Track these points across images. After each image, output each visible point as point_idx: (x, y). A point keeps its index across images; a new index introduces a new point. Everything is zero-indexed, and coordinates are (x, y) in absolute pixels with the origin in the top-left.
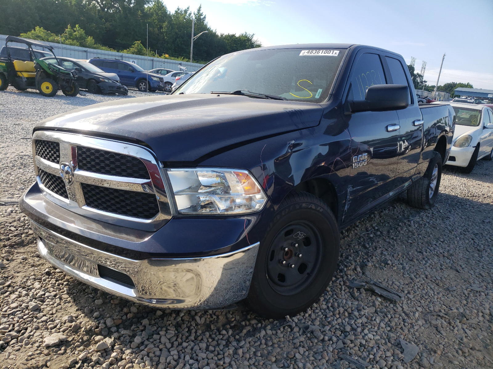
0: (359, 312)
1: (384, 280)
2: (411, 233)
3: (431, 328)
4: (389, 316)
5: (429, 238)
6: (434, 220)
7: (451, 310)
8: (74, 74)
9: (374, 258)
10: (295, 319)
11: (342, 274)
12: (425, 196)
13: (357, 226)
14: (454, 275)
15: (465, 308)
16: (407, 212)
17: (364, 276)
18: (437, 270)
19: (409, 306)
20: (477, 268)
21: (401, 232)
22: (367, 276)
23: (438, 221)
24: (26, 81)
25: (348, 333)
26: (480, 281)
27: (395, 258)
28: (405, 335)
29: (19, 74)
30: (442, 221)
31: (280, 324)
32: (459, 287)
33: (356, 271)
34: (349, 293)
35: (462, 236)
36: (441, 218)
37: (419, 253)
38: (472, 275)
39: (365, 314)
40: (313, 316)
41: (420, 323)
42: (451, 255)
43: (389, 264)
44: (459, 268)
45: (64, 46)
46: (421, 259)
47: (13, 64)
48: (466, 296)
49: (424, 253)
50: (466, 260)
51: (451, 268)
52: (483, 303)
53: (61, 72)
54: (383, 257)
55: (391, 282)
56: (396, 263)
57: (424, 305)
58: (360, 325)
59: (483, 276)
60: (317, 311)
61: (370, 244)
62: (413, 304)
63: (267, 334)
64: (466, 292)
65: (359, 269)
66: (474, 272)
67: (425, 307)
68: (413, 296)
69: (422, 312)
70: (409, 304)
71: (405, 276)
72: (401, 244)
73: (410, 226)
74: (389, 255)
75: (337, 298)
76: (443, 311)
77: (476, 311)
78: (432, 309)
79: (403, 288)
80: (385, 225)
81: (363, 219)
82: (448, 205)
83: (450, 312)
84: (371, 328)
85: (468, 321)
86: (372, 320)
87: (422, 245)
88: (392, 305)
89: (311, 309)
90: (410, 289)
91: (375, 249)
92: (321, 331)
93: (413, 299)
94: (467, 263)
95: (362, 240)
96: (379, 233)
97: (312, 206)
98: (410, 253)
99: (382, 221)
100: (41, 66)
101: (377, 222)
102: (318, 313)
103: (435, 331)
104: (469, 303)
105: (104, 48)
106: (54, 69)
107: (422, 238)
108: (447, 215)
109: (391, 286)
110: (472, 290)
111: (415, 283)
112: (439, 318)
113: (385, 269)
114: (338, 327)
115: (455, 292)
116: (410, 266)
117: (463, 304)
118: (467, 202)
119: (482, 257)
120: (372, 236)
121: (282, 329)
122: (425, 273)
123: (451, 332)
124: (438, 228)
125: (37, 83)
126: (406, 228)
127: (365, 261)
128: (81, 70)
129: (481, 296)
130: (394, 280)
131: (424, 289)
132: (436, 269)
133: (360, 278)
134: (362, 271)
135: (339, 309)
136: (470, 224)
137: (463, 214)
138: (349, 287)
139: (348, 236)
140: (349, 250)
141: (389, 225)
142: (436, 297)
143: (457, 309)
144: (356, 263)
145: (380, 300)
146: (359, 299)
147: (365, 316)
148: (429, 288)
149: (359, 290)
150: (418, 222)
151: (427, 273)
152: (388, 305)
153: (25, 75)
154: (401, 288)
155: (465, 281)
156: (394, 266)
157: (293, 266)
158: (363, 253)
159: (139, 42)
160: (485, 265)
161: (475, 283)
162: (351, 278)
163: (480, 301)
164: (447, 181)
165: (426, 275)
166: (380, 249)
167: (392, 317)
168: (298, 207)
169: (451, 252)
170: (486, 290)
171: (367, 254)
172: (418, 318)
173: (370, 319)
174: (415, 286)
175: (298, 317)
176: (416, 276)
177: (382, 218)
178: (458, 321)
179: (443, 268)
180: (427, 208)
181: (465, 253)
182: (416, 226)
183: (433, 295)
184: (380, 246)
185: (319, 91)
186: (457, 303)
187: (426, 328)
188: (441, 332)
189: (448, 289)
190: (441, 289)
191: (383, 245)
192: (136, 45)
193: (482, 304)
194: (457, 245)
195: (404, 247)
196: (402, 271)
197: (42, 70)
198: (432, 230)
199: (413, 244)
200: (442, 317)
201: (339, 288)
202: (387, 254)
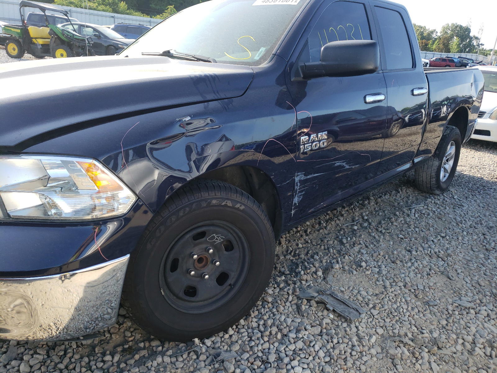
0: (297, 333)
1: (349, 288)
2: (407, 225)
3: (385, 359)
4: (335, 341)
5: (427, 232)
6: (442, 208)
7: (423, 333)
8: (90, 40)
9: (347, 257)
10: (208, 342)
11: (295, 279)
12: (434, 179)
13: (342, 215)
14: (443, 283)
15: (441, 331)
16: (412, 197)
17: (323, 282)
18: (422, 276)
19: (368, 326)
20: (476, 274)
21: (395, 223)
22: (327, 283)
23: (447, 210)
24: (41, 48)
25: (270, 365)
26: (475, 293)
27: (374, 258)
28: (346, 369)
29: (34, 40)
30: (453, 210)
31: (186, 348)
32: (444, 300)
33: (316, 275)
34: (296, 306)
35: (471, 231)
36: (452, 206)
37: (407, 252)
38: (467, 283)
39: (303, 338)
40: (234, 338)
41: (373, 351)
42: (449, 255)
43: (362, 267)
44: (452, 273)
45: (96, 12)
46: (407, 260)
47: (28, 30)
48: (449, 313)
49: (414, 253)
50: (466, 262)
51: (442, 273)
52: (468, 325)
53: (76, 39)
54: (360, 256)
55: (357, 292)
56: (371, 266)
57: (387, 324)
58: (291, 353)
59: (480, 286)
60: (242, 330)
61: (349, 239)
62: (374, 323)
63: (164, 362)
64: (450, 308)
65: (320, 273)
66: (472, 279)
67: (388, 328)
68: (378, 312)
69: (382, 335)
70: (369, 323)
71: (377, 283)
72: (388, 239)
73: (408, 215)
74: (367, 254)
75: (276, 313)
76: (410, 335)
77: (455, 337)
78: (396, 331)
79: (369, 300)
80: (378, 214)
81: (352, 206)
82: (467, 189)
83: (420, 337)
84: (305, 358)
85: (441, 351)
86: (309, 346)
87: (416, 241)
88: (345, 325)
89: (237, 327)
90: (378, 301)
91: (352, 246)
92: (237, 360)
93: (376, 317)
94: (466, 266)
95: (342, 232)
96: (366, 224)
97: (227, 202)
98: (395, 252)
99: (377, 209)
100: (55, 32)
101: (370, 210)
102: (242, 333)
103: (390, 364)
104: (449, 325)
105: (136, 13)
106: (68, 35)
107: (418, 232)
108: (461, 202)
109: (355, 296)
110: (460, 305)
111: (387, 294)
112: (401, 345)
113: (355, 272)
114: (260, 354)
115: (436, 307)
116: (389, 269)
117: (441, 326)
118: (493, 185)
119: (489, 259)
120: (356, 228)
121: (185, 356)
122: (404, 280)
123: (411, 366)
124: (444, 219)
125: (51, 50)
126: (402, 219)
127: (332, 262)
128: (100, 36)
129: (468, 314)
130: (361, 289)
131: (395, 302)
132: (421, 274)
133: (318, 285)
134: (324, 276)
135: (271, 329)
136: (487, 214)
137: (483, 201)
138: (299, 298)
139: (326, 228)
140: (319, 246)
141: (384, 214)
142: (408, 314)
143: (431, 332)
144: (321, 264)
145: (332, 316)
146: (305, 314)
147: (302, 340)
148: (403, 300)
149: (310, 303)
150: (421, 211)
151: (408, 279)
152: (340, 325)
153: (40, 42)
154: (366, 300)
155: (455, 292)
156: (368, 270)
157: (207, 277)
158: (334, 251)
159: (172, 7)
160: (488, 271)
161: (467, 295)
162: (305, 285)
163: (466, 321)
164: (477, 159)
165: (406, 282)
166: (360, 246)
167: (338, 342)
168: (204, 204)
169: (449, 252)
170: (479, 305)
171: (339, 252)
172: (374, 344)
173: (307, 345)
174: (386, 298)
175: (213, 339)
176: (392, 284)
177: (378, 204)
178: (427, 350)
179: (431, 273)
180: (438, 194)
181: (467, 253)
182: (417, 216)
183: (405, 311)
184: (361, 242)
185: (260, 50)
186: (433, 323)
187: (380, 359)
188: (397, 366)
189: (427, 303)
190: (419, 303)
191: (366, 240)
192: (169, 9)
193: (467, 327)
194: (460, 241)
195: (392, 243)
196: (376, 276)
197: (56, 36)
198: (436, 221)
199: (404, 239)
200: (405, 344)
201: (286, 299)
202: (365, 252)
